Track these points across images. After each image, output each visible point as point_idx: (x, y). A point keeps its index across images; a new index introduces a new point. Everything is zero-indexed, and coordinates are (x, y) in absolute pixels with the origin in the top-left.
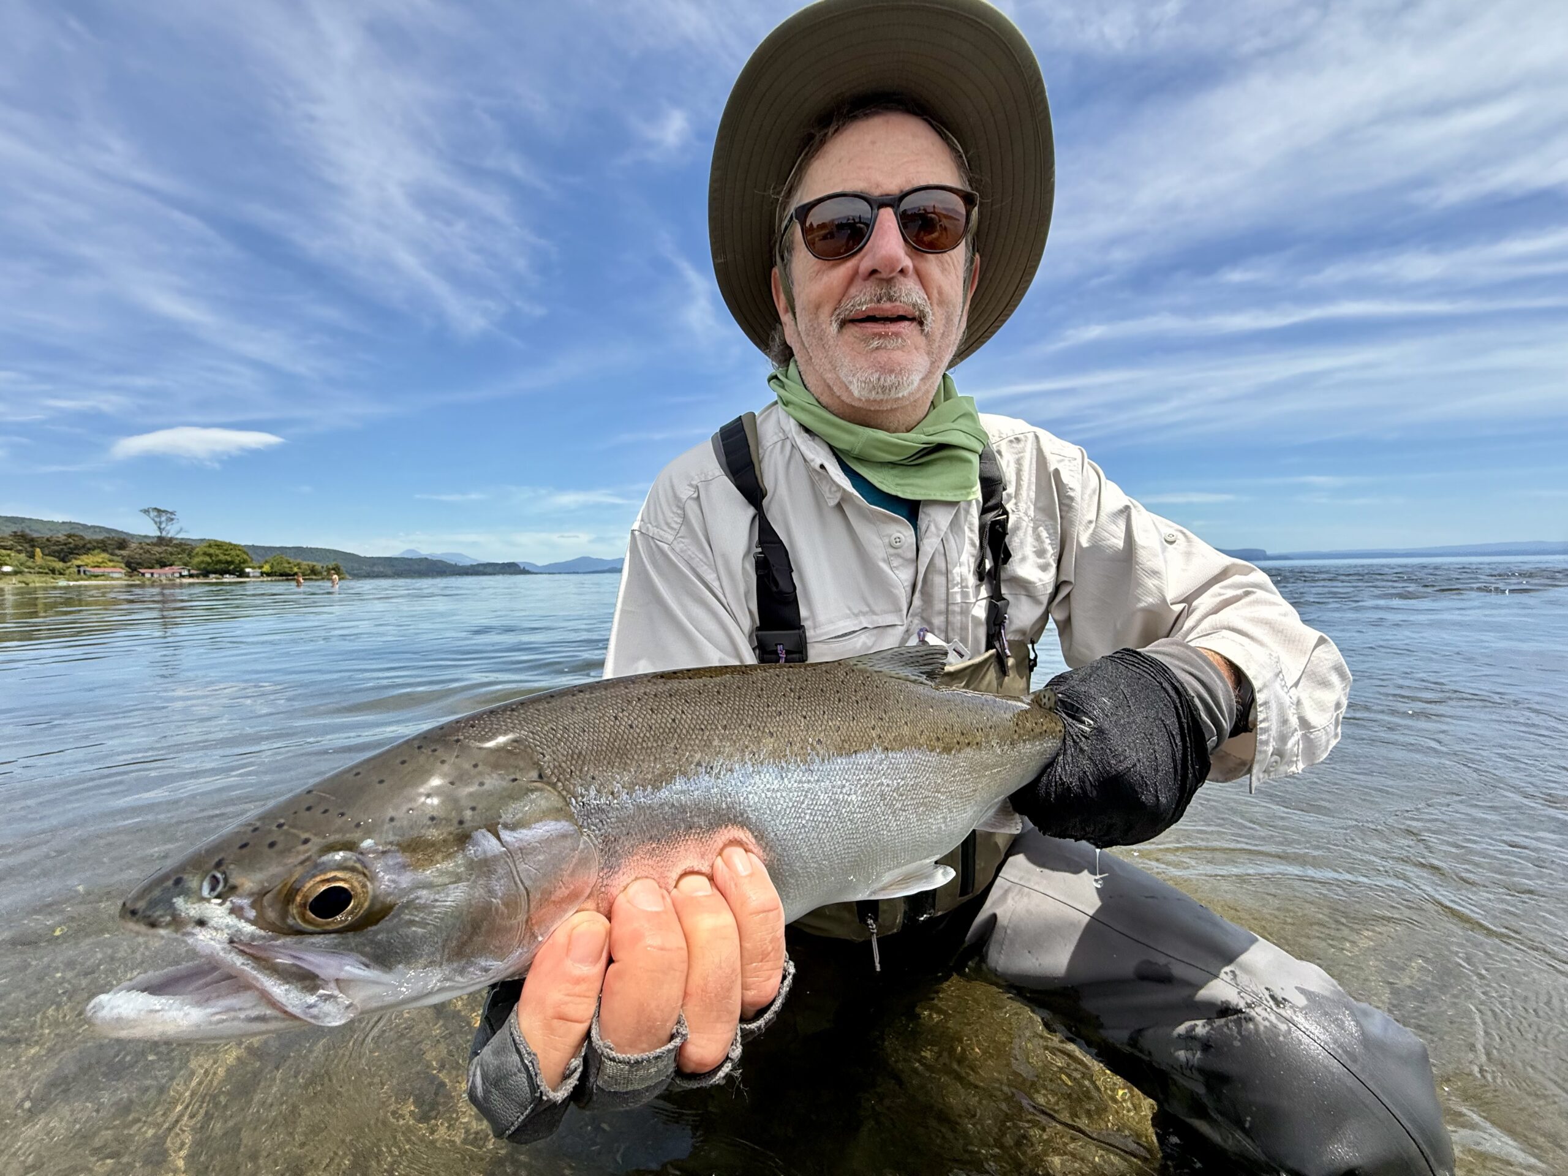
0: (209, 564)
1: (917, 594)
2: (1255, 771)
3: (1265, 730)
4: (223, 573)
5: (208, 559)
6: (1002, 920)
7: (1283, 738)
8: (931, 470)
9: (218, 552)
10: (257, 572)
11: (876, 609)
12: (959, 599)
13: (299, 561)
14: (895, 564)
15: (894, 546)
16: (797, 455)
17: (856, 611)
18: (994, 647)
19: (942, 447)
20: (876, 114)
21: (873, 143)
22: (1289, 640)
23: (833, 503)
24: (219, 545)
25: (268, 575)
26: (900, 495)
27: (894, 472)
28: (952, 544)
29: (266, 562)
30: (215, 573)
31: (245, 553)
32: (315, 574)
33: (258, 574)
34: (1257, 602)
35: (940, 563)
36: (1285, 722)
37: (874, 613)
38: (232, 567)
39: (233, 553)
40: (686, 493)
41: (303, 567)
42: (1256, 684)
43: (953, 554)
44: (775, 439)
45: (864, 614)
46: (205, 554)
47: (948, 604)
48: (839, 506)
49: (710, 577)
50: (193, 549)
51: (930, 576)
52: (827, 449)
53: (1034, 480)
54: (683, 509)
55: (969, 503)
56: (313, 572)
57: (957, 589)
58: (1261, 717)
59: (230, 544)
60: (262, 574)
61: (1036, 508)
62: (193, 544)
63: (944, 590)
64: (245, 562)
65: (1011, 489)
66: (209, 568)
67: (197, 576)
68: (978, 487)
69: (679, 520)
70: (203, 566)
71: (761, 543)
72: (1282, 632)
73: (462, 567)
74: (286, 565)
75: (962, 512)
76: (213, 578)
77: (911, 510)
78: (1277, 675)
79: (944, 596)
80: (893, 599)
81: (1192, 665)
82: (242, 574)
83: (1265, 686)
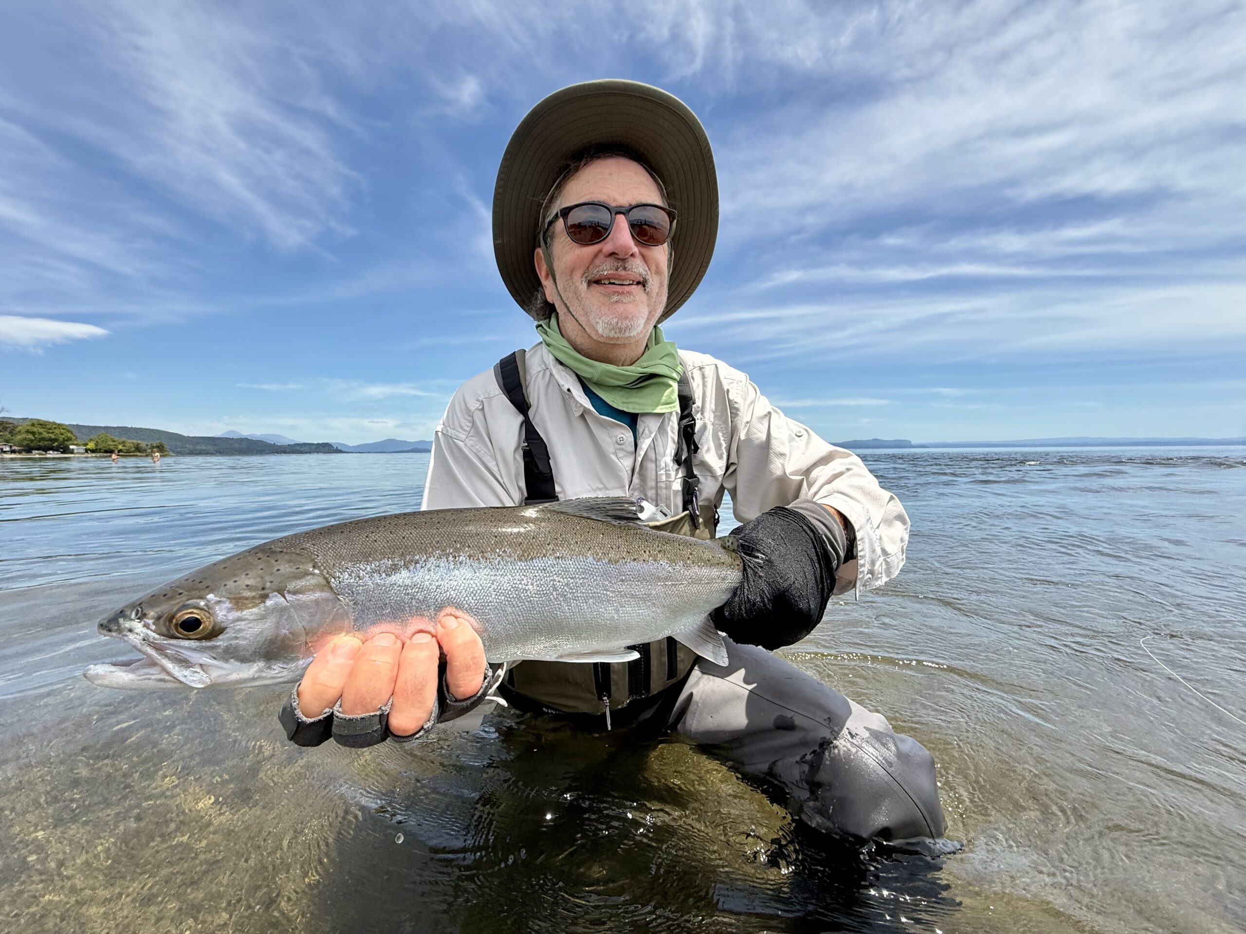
0: (32, 441)
1: (636, 475)
2: (858, 585)
3: (863, 557)
4: (46, 449)
5: (30, 436)
6: (696, 698)
7: (873, 563)
8: (646, 392)
9: (41, 430)
10: (82, 449)
11: (609, 486)
12: (664, 478)
13: (123, 439)
14: (620, 455)
15: (619, 443)
16: (554, 381)
17: (594, 488)
18: (688, 509)
19: (653, 376)
20: (611, 157)
21: (610, 174)
22: (874, 499)
23: (578, 414)
24: (43, 424)
25: (93, 451)
26: (626, 410)
27: (622, 393)
28: (659, 443)
29: (91, 440)
30: (38, 449)
31: (69, 431)
32: (140, 452)
33: (83, 451)
34: (854, 475)
35: (652, 455)
36: (874, 551)
37: (607, 489)
38: (55, 444)
39: (57, 431)
40: (474, 406)
41: (128, 445)
42: (856, 527)
43: (660, 449)
44: (539, 369)
45: (600, 490)
46: (28, 432)
47: (657, 482)
48: (582, 416)
49: (492, 464)
50: (15, 427)
51: (645, 463)
52: (575, 377)
53: (714, 397)
54: (472, 417)
55: (671, 413)
56: (138, 449)
57: (662, 472)
58: (860, 548)
59: (54, 423)
60: (87, 451)
61: (715, 417)
62: (15, 422)
63: (654, 472)
64: (69, 439)
65: (699, 403)
66: (32, 445)
67: (20, 452)
68: (677, 403)
69: (470, 425)
70: (25, 443)
71: (527, 439)
72: (869, 493)
73: (280, 446)
74: (112, 443)
75: (666, 419)
76: (36, 454)
77: (632, 420)
78: (868, 520)
79: (654, 477)
80: (619, 479)
81: (819, 515)
82: (66, 450)
83: (861, 528)
